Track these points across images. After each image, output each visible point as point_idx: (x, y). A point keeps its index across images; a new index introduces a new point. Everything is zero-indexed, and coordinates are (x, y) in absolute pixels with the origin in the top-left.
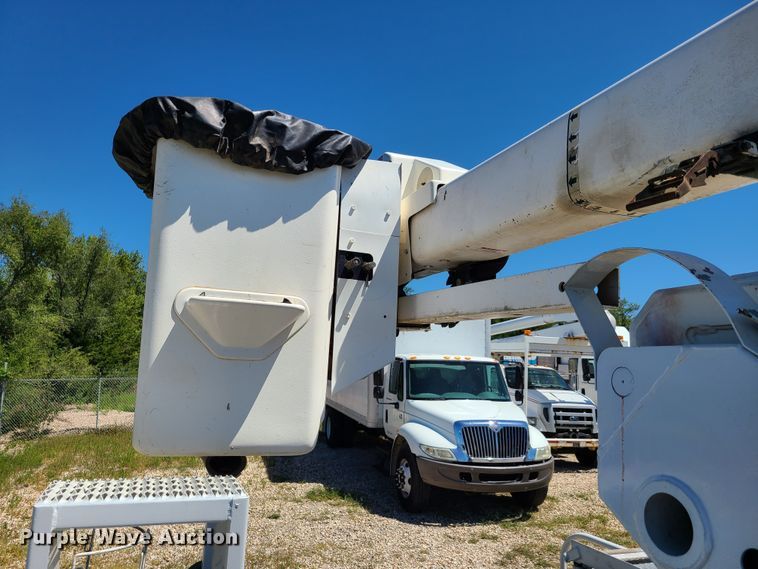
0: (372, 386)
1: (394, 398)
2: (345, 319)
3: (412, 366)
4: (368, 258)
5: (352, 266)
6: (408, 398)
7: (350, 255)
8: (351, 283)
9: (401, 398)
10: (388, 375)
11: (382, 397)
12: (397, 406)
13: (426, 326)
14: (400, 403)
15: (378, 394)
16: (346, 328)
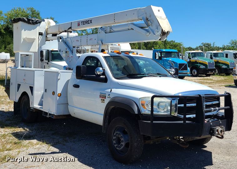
0: (40, 58)
1: (47, 61)
2: (40, 40)
3: (52, 52)
4: (42, 33)
5: (40, 34)
6: (51, 61)
7: (40, 33)
8: (40, 36)
9: (49, 61)
10: (45, 56)
11: (43, 61)
12: (48, 63)
13: (50, 41)
14: (49, 62)
15: (42, 60)
16: (40, 41)
